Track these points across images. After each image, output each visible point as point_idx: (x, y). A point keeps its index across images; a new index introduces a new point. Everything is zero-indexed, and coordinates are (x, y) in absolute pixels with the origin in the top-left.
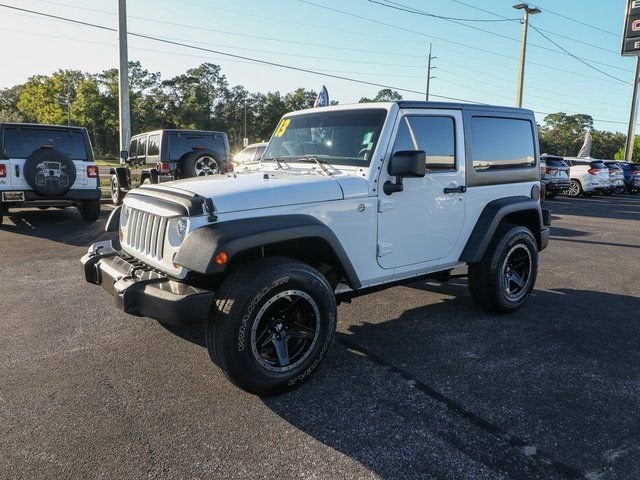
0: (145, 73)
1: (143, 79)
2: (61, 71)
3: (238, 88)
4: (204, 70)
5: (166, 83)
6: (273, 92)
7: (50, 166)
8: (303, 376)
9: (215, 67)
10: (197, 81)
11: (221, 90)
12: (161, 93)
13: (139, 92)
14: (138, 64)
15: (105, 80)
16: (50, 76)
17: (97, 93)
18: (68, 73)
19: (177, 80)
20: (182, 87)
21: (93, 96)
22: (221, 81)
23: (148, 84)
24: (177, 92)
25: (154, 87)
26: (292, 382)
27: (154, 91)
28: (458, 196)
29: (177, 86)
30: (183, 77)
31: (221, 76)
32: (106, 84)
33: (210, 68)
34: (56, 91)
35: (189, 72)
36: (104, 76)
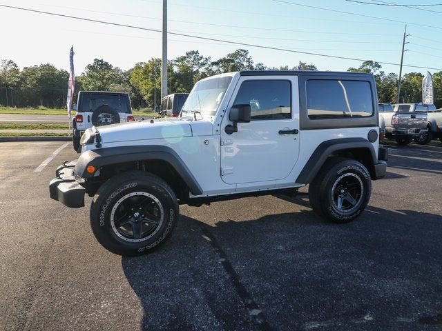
0: (202, 58)
1: (200, 62)
2: (153, 59)
3: (260, 65)
4: (237, 54)
5: (213, 64)
6: (284, 66)
7: (106, 116)
8: (150, 247)
9: (245, 51)
10: (233, 61)
11: (248, 66)
12: (211, 70)
13: (197, 70)
14: (197, 52)
15: (177, 63)
16: (147, 62)
17: (172, 71)
18: (156, 60)
19: (221, 61)
20: (223, 66)
21: (170, 73)
22: (248, 61)
23: (203, 64)
24: (220, 69)
25: (206, 66)
26: (142, 249)
27: (207, 69)
28: (292, 136)
29: (221, 65)
30: (224, 59)
31: (248, 57)
32: (178, 66)
33: (242, 53)
34: (150, 71)
35: (228, 55)
36: (177, 61)
